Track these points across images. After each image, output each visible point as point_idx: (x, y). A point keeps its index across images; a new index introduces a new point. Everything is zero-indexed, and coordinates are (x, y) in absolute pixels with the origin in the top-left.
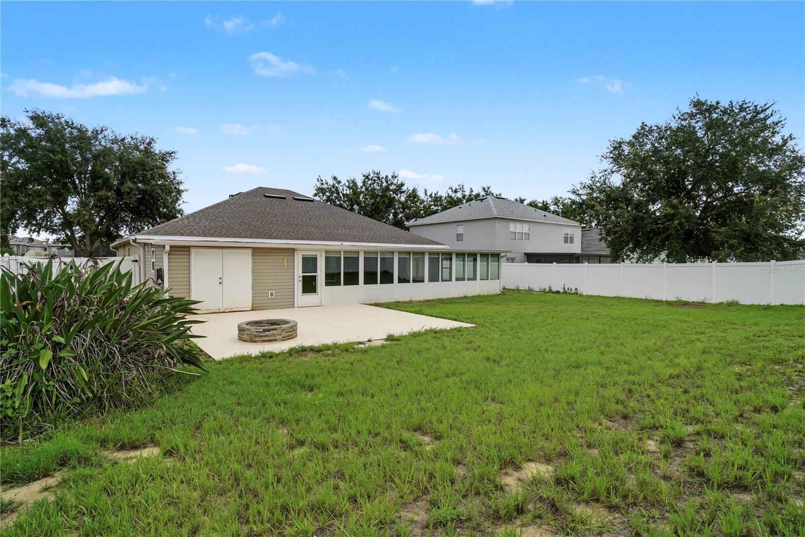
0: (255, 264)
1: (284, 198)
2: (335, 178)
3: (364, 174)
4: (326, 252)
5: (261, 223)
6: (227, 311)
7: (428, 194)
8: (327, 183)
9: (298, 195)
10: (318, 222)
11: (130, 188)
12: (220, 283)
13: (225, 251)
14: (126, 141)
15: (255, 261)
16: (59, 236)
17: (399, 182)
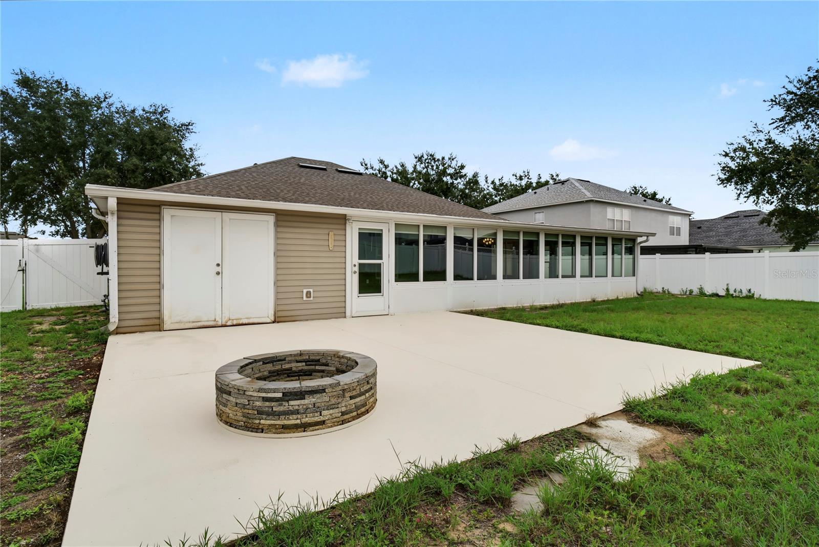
0: (280, 241)
1: (325, 169)
2: (382, 162)
3: (416, 155)
4: (397, 225)
5: (293, 195)
6: (229, 323)
7: (490, 181)
8: (372, 168)
9: (342, 167)
10: (371, 197)
11: (135, 165)
12: (218, 273)
13: (227, 216)
14: (137, 114)
15: (280, 235)
16: (59, 228)
17: (459, 164)
